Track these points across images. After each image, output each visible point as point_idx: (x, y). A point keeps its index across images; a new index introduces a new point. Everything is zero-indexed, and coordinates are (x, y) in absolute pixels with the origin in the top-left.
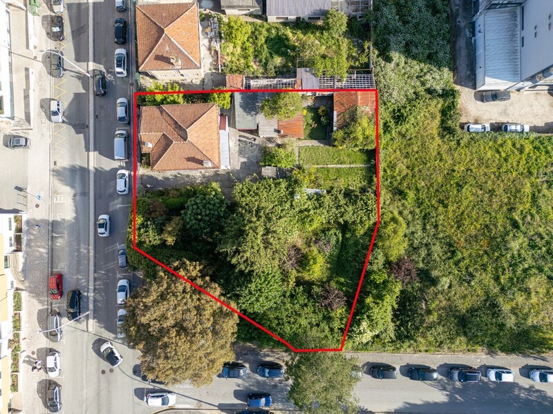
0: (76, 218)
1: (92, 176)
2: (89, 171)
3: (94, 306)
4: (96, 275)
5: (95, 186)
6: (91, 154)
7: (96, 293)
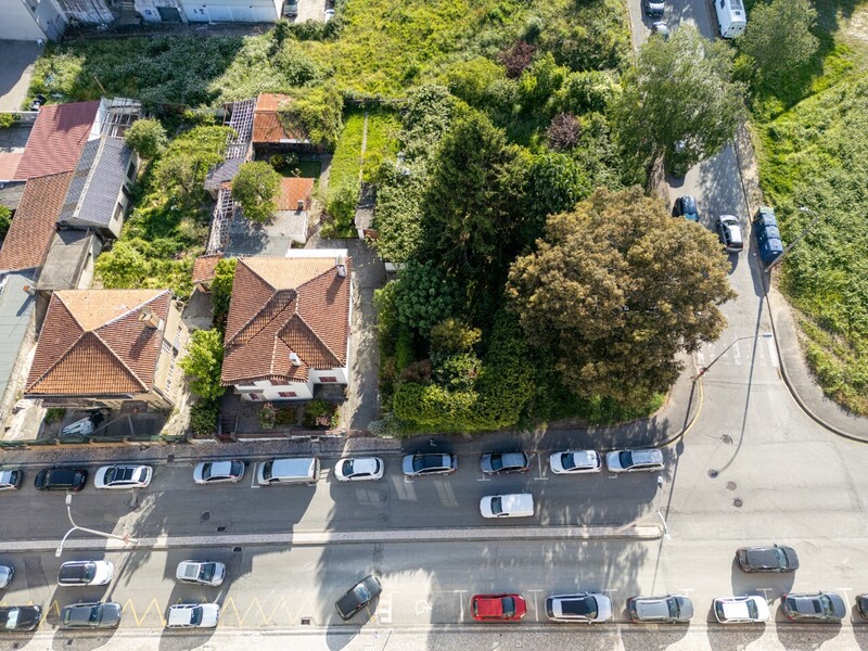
0: (428, 569)
1: (342, 536)
2: (330, 543)
3: (608, 525)
4: (544, 523)
5: (362, 529)
6: (297, 538)
7: (582, 520)
